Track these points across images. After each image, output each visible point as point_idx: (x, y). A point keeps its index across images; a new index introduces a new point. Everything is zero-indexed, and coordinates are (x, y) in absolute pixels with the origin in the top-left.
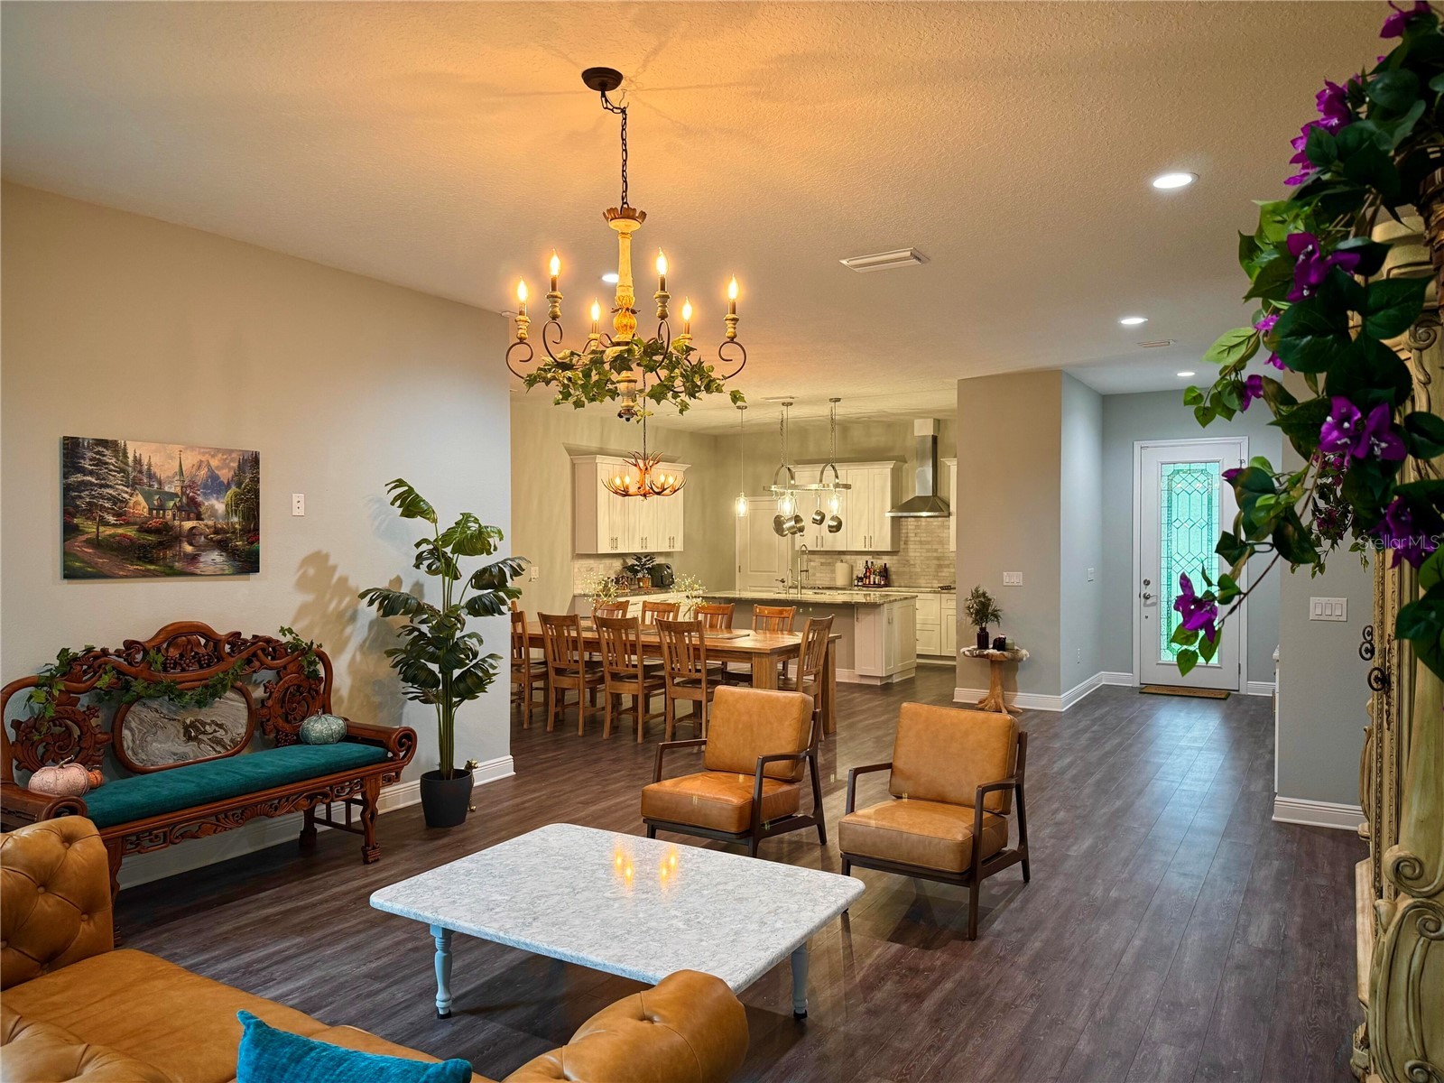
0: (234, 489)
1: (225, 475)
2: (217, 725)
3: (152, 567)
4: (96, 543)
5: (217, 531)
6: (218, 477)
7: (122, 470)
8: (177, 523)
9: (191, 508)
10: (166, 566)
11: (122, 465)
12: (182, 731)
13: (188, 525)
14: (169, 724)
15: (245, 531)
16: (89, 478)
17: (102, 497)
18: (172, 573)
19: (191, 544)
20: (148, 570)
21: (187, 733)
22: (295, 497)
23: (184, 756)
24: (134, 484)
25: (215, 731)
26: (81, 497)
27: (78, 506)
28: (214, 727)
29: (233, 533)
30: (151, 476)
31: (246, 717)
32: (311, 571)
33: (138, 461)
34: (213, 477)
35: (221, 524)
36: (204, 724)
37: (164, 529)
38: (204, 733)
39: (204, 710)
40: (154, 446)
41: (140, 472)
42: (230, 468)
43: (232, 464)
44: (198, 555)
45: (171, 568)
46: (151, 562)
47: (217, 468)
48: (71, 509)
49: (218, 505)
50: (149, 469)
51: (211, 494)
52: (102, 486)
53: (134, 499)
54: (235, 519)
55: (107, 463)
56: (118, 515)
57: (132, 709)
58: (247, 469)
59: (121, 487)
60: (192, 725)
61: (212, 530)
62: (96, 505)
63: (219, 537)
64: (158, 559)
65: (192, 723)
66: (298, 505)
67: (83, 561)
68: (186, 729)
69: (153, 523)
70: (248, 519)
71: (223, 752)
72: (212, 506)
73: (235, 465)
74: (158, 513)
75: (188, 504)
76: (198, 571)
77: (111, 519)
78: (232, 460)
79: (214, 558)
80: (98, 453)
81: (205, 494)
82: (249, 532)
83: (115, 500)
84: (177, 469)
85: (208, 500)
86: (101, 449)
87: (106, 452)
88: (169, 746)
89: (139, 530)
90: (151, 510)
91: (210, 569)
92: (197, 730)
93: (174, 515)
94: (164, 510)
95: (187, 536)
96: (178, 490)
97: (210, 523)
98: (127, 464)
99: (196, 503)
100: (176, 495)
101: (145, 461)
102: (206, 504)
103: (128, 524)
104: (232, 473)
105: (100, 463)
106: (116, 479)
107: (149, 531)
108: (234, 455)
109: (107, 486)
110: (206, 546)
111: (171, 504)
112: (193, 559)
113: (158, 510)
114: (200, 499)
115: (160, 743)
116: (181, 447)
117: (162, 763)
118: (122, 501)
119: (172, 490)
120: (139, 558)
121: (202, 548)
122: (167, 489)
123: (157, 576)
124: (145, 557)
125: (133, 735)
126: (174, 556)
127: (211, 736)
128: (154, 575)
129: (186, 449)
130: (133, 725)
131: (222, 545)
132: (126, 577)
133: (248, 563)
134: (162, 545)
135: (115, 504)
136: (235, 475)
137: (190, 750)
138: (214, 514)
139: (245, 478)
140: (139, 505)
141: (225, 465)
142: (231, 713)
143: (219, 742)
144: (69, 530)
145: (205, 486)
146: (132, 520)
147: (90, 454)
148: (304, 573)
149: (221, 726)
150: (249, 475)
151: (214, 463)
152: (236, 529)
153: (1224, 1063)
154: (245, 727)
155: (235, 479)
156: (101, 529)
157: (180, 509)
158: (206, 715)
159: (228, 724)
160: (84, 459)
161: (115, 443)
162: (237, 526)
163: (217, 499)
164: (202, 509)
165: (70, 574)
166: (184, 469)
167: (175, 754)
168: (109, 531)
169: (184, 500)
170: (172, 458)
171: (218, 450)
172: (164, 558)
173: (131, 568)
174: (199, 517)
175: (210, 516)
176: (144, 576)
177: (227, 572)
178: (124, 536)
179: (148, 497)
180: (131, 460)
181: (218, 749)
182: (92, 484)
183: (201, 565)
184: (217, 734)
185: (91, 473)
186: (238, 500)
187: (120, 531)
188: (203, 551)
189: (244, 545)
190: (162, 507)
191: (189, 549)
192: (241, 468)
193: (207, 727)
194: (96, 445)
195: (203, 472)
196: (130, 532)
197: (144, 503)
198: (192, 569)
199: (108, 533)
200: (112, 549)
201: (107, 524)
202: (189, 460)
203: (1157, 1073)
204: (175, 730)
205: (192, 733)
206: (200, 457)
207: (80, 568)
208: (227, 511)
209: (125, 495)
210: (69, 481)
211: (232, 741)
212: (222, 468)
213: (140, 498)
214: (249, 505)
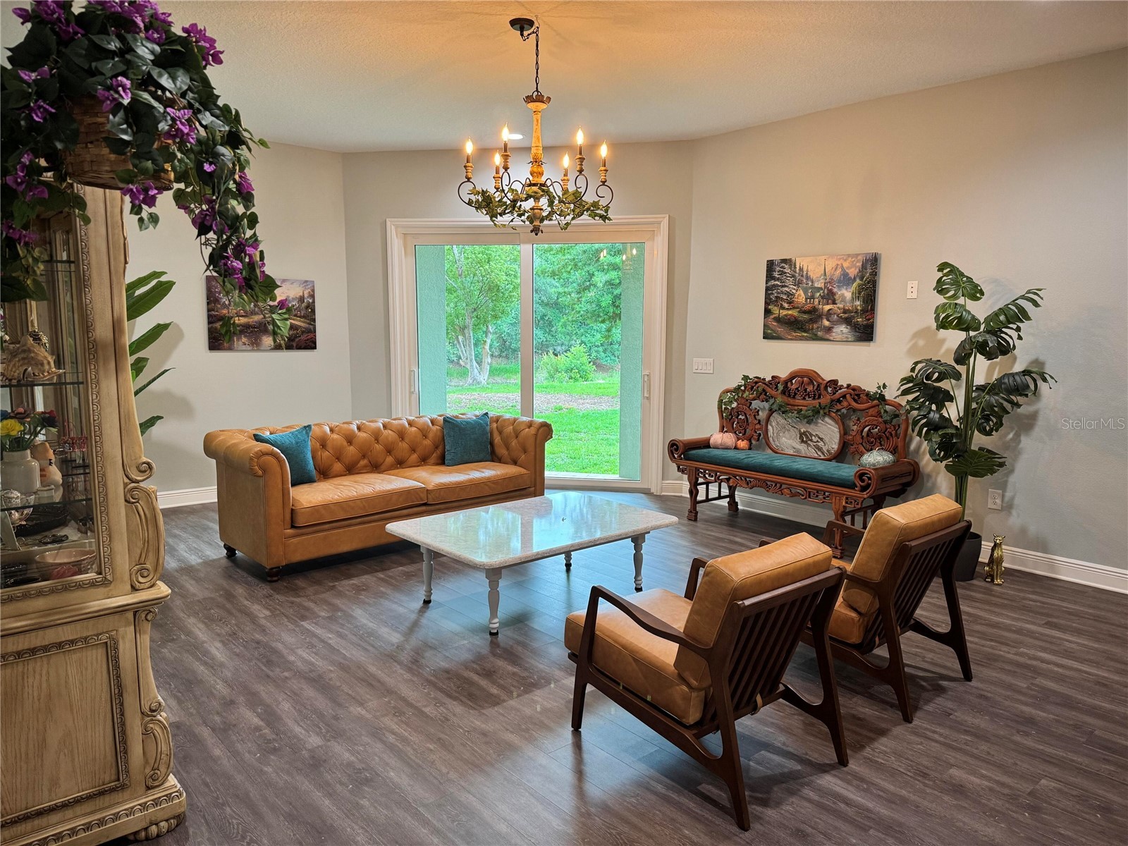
0: (858, 281)
1: (853, 272)
2: (819, 438)
3: (805, 334)
4: (778, 320)
5: (845, 311)
6: (848, 274)
7: (793, 276)
8: (820, 306)
9: (830, 297)
10: (813, 334)
11: (793, 273)
12: (799, 435)
13: (827, 308)
14: (792, 429)
15: (864, 311)
16: (777, 282)
17: (782, 293)
18: (816, 338)
19: (828, 320)
20: (803, 336)
21: (801, 437)
22: (910, 284)
23: (798, 451)
24: (798, 284)
25: (818, 441)
26: (772, 294)
27: (771, 299)
28: (817, 438)
29: (856, 312)
30: (808, 278)
31: (838, 438)
32: (921, 343)
33: (801, 269)
34: (845, 275)
35: (848, 306)
36: (811, 435)
37: (813, 311)
38: (811, 440)
39: (812, 426)
40: (809, 259)
41: (802, 276)
42: (856, 267)
43: (858, 264)
44: (833, 327)
45: (816, 335)
46: (805, 331)
47: (848, 268)
48: (768, 301)
49: (846, 294)
50: (807, 274)
51: (843, 286)
52: (783, 286)
53: (798, 293)
54: (858, 303)
55: (786, 273)
56: (789, 303)
57: (773, 414)
58: (869, 266)
59: (792, 286)
60: (804, 433)
61: (842, 311)
62: (779, 297)
63: (846, 315)
64: (809, 330)
65: (804, 432)
66: (912, 290)
67: (772, 330)
68: (801, 435)
69: (807, 307)
70: (867, 302)
71: (823, 457)
72: (843, 295)
73: (859, 264)
74: (810, 301)
75: (828, 294)
76: (831, 338)
77: (786, 305)
78: (858, 261)
79: (842, 330)
80: (782, 267)
81: (838, 286)
82: (867, 311)
83: (788, 294)
84: (823, 272)
85: (840, 290)
86: (783, 265)
87: (786, 266)
88: (790, 442)
89: (799, 312)
90: (806, 299)
91: (839, 337)
92: (807, 437)
93: (819, 302)
94: (814, 299)
95: (826, 315)
96: (822, 286)
97: (841, 306)
98: (795, 272)
99: (833, 293)
100: (821, 289)
101: (805, 269)
102: (839, 293)
103: (794, 308)
104: (858, 270)
105: (782, 273)
106: (789, 281)
107: (805, 312)
108: (860, 257)
109: (785, 286)
110: (837, 321)
111: (818, 294)
112: (829, 330)
113: (810, 299)
114: (835, 290)
115: (787, 439)
116: (824, 257)
117: (787, 451)
118: (792, 295)
119: (819, 286)
120: (799, 329)
121: (834, 323)
122: (816, 285)
123: (808, 340)
124: (802, 328)
125: (773, 430)
126: (818, 328)
127: (815, 444)
128: (806, 339)
129: (828, 258)
130: (774, 424)
131: (848, 321)
132: (791, 339)
133: (865, 333)
134: (812, 321)
135: (788, 296)
136: (860, 272)
137: (802, 447)
138: (844, 300)
139: (866, 273)
140: (800, 297)
141: (853, 265)
142: (829, 433)
143: (820, 449)
144: (767, 312)
145: (839, 281)
146: (796, 306)
147: (778, 269)
148: (916, 343)
149: (821, 439)
150: (869, 271)
151: (846, 265)
152: (858, 310)
153: (272, 757)
154: (837, 444)
155: (859, 274)
156: (781, 311)
157: (823, 297)
158: (812, 429)
159: (826, 439)
160: (775, 271)
161: (790, 260)
162: (859, 308)
163: (846, 289)
164: (837, 297)
165: (766, 336)
166: (827, 271)
167: (794, 448)
168: (784, 312)
169: (826, 291)
170: (820, 265)
171: (849, 256)
172: (812, 329)
173: (795, 334)
174: (834, 303)
175: (841, 301)
176: (801, 340)
177: (850, 339)
178: (792, 315)
179: (805, 292)
180: (797, 269)
181: (819, 453)
182: (778, 285)
183: (834, 334)
184: (819, 444)
185: (778, 279)
186: (861, 289)
187: (790, 312)
188: (835, 325)
189: (863, 321)
190: (813, 297)
191: (826, 323)
192: (864, 267)
193: (813, 438)
194: (781, 262)
195: (839, 271)
196: (794, 313)
197: (803, 295)
198: (827, 336)
199: (784, 313)
200: (786, 323)
201: (783, 308)
202: (830, 265)
203: (299, 724)
204: (794, 433)
205: (804, 438)
206: (837, 262)
207: (771, 333)
208: (853, 298)
209: (794, 291)
210: (768, 285)
211: (828, 451)
212: (851, 268)
213: (801, 292)
214: (869, 294)
